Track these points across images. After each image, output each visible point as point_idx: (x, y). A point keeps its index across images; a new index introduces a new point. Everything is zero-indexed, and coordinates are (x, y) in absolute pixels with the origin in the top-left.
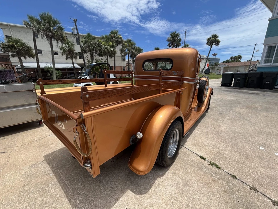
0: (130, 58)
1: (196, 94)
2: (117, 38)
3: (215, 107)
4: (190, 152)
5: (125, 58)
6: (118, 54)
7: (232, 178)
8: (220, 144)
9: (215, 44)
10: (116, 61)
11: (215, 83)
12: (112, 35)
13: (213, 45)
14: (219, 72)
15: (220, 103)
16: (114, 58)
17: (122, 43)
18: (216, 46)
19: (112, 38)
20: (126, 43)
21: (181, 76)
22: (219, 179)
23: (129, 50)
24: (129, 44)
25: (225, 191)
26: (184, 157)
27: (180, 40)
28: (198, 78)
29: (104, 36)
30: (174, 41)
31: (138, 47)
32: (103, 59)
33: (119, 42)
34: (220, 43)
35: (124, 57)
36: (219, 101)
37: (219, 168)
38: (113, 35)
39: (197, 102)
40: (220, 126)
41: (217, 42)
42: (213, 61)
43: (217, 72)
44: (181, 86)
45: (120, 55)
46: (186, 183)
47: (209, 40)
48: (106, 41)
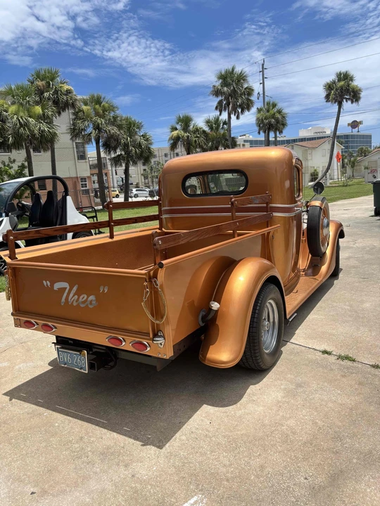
0: (101, 150)
1: (304, 238)
2: (56, 92)
3: (354, 267)
4: (303, 348)
5: (84, 152)
6: (64, 140)
7: (373, 369)
8: (358, 329)
9: (349, 99)
10: (57, 163)
11: (360, 209)
12: (40, 83)
13: (345, 100)
14: (371, 175)
15: (366, 257)
16: (49, 153)
17: (73, 106)
18: (352, 102)
19: (40, 92)
20: (88, 107)
21: (267, 203)
22: (352, 373)
23: (97, 127)
24: (95, 109)
25: (360, 384)
26: (292, 357)
27: (249, 91)
28: (302, 203)
29: (13, 87)
30: (234, 94)
31: (124, 116)
32: (14, 161)
33: (62, 103)
34: (361, 96)
35: (81, 149)
36: (366, 253)
37: (354, 361)
38: (44, 82)
39: (310, 256)
40: (362, 302)
41: (353, 91)
42: (353, 142)
43: (366, 177)
44: (268, 222)
45: (71, 142)
46: (299, 385)
47: (329, 87)
48: (21, 104)
